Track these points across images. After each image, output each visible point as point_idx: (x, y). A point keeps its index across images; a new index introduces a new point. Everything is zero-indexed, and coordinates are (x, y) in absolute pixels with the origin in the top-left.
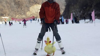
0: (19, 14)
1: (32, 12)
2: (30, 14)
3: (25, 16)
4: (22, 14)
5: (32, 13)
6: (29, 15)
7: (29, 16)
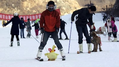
0: (5, 7)
1: (37, 2)
2: (31, 6)
3: (19, 11)
4: (13, 5)
5: (35, 4)
6: (28, 9)
7: (28, 11)
